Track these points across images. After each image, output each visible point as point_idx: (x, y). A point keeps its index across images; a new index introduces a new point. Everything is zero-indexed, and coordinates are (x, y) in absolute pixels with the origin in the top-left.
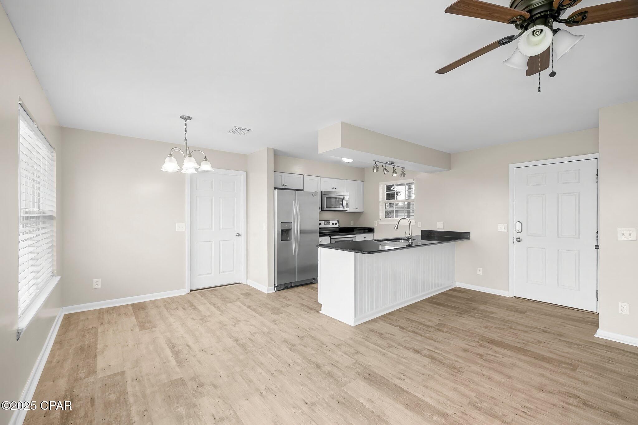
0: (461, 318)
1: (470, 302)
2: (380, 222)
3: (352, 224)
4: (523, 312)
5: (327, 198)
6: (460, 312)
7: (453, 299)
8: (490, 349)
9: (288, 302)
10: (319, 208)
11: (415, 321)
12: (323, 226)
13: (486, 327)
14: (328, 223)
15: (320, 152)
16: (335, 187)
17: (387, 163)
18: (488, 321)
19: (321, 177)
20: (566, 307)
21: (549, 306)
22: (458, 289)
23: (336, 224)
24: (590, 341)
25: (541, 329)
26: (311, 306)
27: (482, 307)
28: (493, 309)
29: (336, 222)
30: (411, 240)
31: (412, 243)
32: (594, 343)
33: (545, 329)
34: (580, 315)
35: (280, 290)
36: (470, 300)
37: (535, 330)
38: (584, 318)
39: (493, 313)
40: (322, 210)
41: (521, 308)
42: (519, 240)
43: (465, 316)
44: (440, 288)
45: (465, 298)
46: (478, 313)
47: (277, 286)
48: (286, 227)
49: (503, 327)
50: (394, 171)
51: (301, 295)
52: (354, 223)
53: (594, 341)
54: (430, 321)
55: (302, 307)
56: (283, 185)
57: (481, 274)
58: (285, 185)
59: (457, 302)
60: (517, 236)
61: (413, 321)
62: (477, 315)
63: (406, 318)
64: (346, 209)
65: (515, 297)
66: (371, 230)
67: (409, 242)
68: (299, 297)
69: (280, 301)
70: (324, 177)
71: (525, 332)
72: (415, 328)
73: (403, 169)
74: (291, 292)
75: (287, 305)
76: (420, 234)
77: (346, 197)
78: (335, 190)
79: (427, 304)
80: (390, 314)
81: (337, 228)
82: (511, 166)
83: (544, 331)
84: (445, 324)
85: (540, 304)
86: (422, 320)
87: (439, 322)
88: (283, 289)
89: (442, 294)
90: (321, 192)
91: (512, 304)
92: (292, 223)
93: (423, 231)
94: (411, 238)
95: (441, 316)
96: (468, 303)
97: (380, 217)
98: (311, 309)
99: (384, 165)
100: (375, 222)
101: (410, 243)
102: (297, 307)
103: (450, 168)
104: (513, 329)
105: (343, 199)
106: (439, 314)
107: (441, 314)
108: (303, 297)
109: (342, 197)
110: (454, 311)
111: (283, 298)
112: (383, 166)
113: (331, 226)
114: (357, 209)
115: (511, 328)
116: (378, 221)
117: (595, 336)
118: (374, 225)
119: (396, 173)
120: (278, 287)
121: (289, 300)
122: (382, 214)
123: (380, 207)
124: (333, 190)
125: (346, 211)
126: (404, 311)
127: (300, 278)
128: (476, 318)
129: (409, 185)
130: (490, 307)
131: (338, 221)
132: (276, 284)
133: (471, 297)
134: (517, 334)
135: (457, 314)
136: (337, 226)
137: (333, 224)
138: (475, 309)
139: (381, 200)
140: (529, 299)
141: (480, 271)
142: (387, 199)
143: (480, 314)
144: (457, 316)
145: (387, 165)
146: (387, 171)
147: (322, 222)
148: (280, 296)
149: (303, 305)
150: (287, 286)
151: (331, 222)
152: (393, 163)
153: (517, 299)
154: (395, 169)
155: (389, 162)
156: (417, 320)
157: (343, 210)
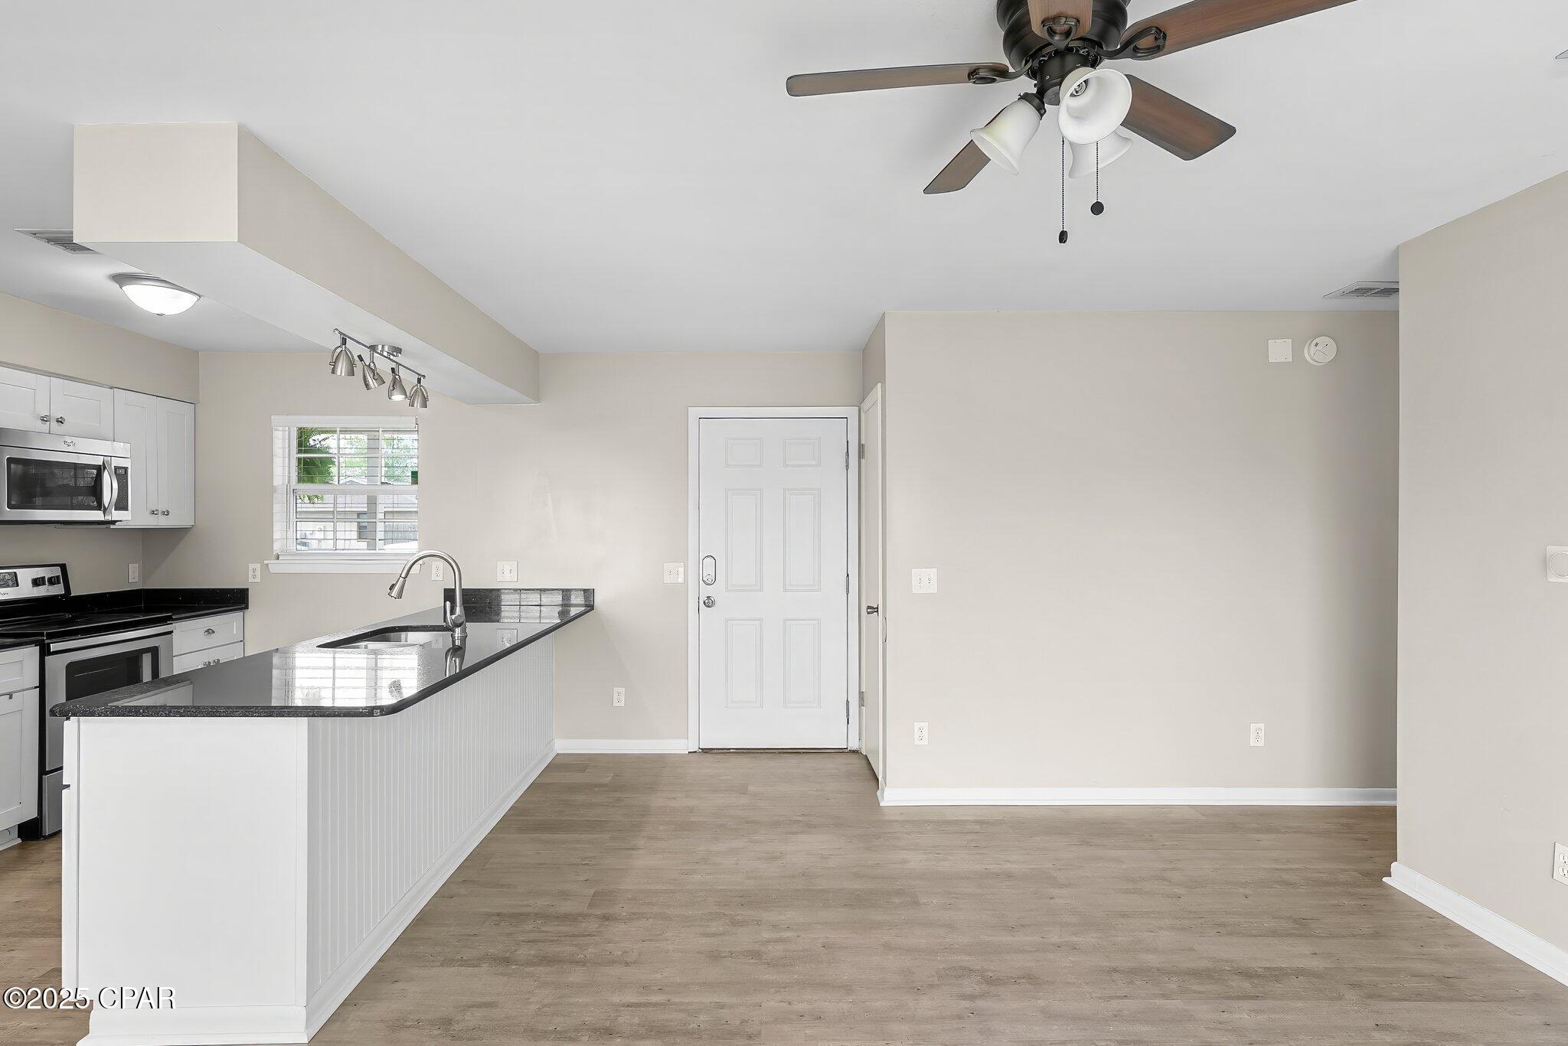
0: (634, 852)
1: (618, 794)
2: (275, 567)
3: (132, 578)
4: (742, 789)
5: (12, 461)
6: (616, 834)
7: (576, 798)
8: (759, 923)
11: (522, 914)
13: (706, 860)
14: (10, 580)
16: (55, 416)
18: (696, 838)
20: (796, 751)
23: (52, 581)
24: (882, 819)
25: (800, 821)
27: (656, 802)
28: (682, 799)
29: (55, 572)
30: (462, 631)
33: (805, 819)
36: (617, 786)
37: (794, 828)
39: (689, 810)
41: (728, 778)
42: (709, 603)
43: (641, 842)
45: (602, 786)
46: (660, 824)
49: (735, 844)
50: (397, 384)
52: (145, 574)
54: (563, 895)
57: (622, 704)
60: (706, 591)
61: (518, 917)
62: (661, 828)
63: (487, 915)
64: (116, 515)
65: (702, 749)
66: (234, 600)
67: (453, 637)
72: (539, 941)
73: (419, 381)
77: (116, 460)
78: (56, 429)
79: (518, 836)
81: (63, 598)
82: (694, 412)
84: (611, 892)
85: (752, 755)
86: (539, 903)
87: (592, 892)
89: (534, 787)
91: (708, 772)
94: (461, 624)
95: (582, 867)
96: (618, 799)
97: (277, 547)
100: (251, 566)
103: (537, 399)
105: (100, 470)
106: (570, 861)
107: (577, 861)
109: (99, 461)
112: (360, 357)
113: (23, 591)
114: (166, 513)
116: (266, 562)
117: (881, 804)
118: (247, 575)
122: (282, 535)
123: (275, 510)
124: (42, 428)
125: (114, 522)
126: (462, 891)
128: (664, 840)
131: (64, 567)
133: (613, 777)
136: (56, 590)
137: (37, 583)
138: (645, 812)
139: (279, 483)
141: (619, 698)
142: (300, 480)
143: (666, 823)
151: (27, 576)
152: (394, 352)
153: (707, 755)
154: (397, 377)
155: (380, 347)
156: (525, 910)
157: (102, 518)
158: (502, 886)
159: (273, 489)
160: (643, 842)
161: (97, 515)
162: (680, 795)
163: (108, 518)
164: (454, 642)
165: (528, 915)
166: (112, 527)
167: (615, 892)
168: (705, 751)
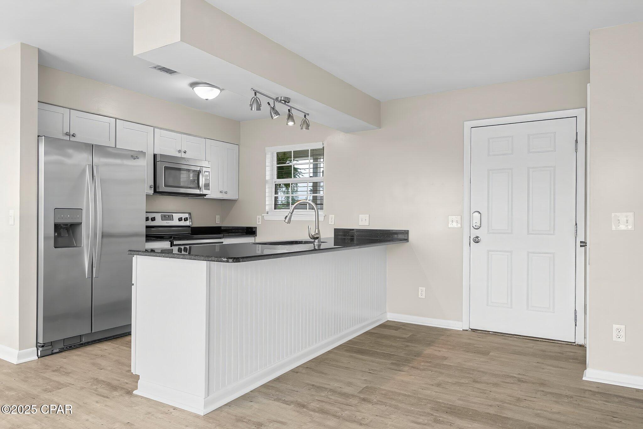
0: (400, 372)
1: (409, 344)
2: (267, 217)
4: (485, 353)
5: (166, 168)
6: (396, 362)
7: (385, 341)
9: (63, 379)
10: (151, 187)
11: (324, 388)
12: (159, 222)
13: (439, 385)
14: (170, 218)
15: (136, 52)
16: (183, 150)
17: (277, 99)
18: (441, 373)
19: (154, 127)
21: (515, 339)
22: (389, 324)
23: (186, 219)
24: (582, 388)
25: (515, 377)
26: (115, 383)
27: (428, 351)
28: (444, 352)
29: (187, 215)
30: (319, 242)
31: (319, 246)
32: (586, 390)
33: (520, 376)
34: (557, 349)
35: (52, 354)
36: (411, 340)
37: (508, 380)
38: (562, 353)
39: (445, 358)
40: (155, 191)
41: (481, 346)
42: (477, 240)
43: (406, 369)
44: (363, 324)
45: (402, 338)
46: (423, 361)
47: (43, 346)
48: (67, 219)
49: (463, 381)
50: (290, 117)
51: (99, 361)
52: (222, 220)
53: (586, 388)
54: (350, 384)
55: (95, 387)
56: (67, 134)
57: (424, 296)
58: (71, 133)
59: (391, 346)
60: (475, 233)
61: (319, 388)
62: (422, 364)
63: (308, 384)
64: (204, 192)
65: (472, 329)
66: (250, 231)
67: (314, 245)
68: (94, 364)
69: (44, 378)
70: (161, 129)
71: (496, 385)
72: (324, 402)
73: (305, 116)
74: (78, 355)
75: (59, 386)
76: (333, 236)
77: (204, 169)
78: (183, 155)
79: (344, 353)
80: (278, 379)
81: (189, 227)
82: (468, 125)
83: (520, 380)
84: (375, 388)
85: (503, 337)
86: (335, 385)
87: (365, 386)
88: (59, 352)
90: (155, 156)
91: (468, 341)
92: (84, 212)
93: (336, 231)
94: (317, 238)
95: (368, 373)
96: (407, 346)
97: (267, 208)
98: (115, 388)
99: (271, 102)
100: (258, 217)
101: (316, 248)
102: (82, 388)
103: (380, 128)
104: (477, 382)
105: (199, 172)
106: (363, 369)
107: (367, 370)
108: (103, 363)
109: (198, 169)
110: (389, 362)
111: (53, 371)
112: (269, 103)
113: (175, 222)
114: (226, 193)
115: (475, 381)
116: (263, 215)
117: (584, 379)
118: (256, 222)
119: (293, 121)
120: (45, 348)
121: (67, 374)
122: (269, 202)
123: (267, 191)
124: (179, 155)
125: (205, 195)
126: (304, 371)
127: (100, 326)
128: (421, 370)
129: (315, 157)
130: (440, 349)
131: (190, 214)
132: (41, 341)
134: (486, 390)
135: (393, 367)
136: (188, 223)
137: (180, 219)
138: (418, 354)
139: (268, 178)
140: (490, 332)
141: (422, 292)
142: (278, 177)
143: (427, 362)
144: (393, 371)
145: (277, 103)
146: (277, 113)
147: (158, 216)
148: (47, 367)
149: (97, 381)
150: (68, 343)
151: (176, 216)
152: (286, 101)
153: (474, 333)
154: (291, 114)
155: (280, 99)
156: (326, 386)
157: (199, 193)
158: (323, 373)
159: (265, 182)
160: (407, 369)
161: (197, 191)
162: (444, 350)
163: (201, 193)
164: (314, 247)
165: (326, 389)
166: (205, 197)
167: (376, 389)
168: (474, 330)
